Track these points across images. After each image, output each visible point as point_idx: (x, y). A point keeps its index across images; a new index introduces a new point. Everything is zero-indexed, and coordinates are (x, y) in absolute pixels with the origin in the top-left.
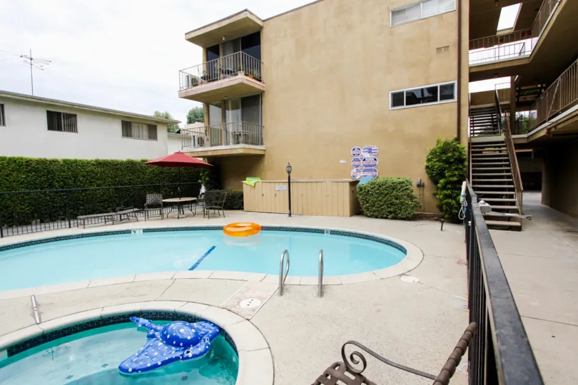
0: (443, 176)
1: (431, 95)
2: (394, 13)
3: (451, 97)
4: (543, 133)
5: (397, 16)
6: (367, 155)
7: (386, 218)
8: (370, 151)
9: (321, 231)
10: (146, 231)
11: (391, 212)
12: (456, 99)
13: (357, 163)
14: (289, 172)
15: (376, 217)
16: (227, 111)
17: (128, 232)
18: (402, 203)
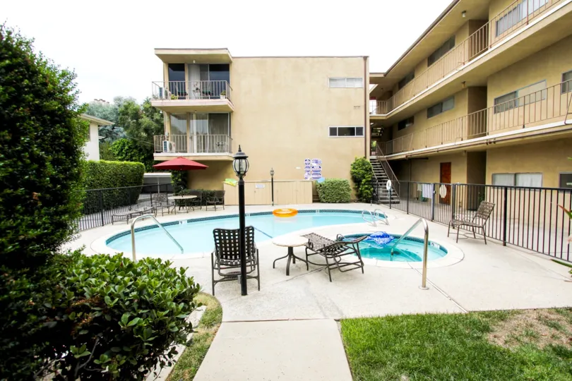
0: (364, 178)
1: (351, 131)
2: (331, 80)
3: (362, 134)
4: (404, 157)
5: (332, 82)
6: (315, 165)
7: (335, 203)
8: (317, 162)
9: (314, 211)
10: (190, 221)
11: (338, 199)
12: (364, 136)
13: (308, 169)
14: (272, 175)
15: (329, 203)
16: (191, 121)
17: (177, 223)
18: (345, 193)
